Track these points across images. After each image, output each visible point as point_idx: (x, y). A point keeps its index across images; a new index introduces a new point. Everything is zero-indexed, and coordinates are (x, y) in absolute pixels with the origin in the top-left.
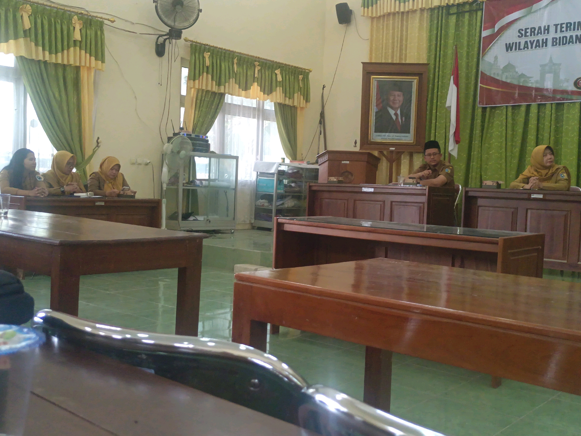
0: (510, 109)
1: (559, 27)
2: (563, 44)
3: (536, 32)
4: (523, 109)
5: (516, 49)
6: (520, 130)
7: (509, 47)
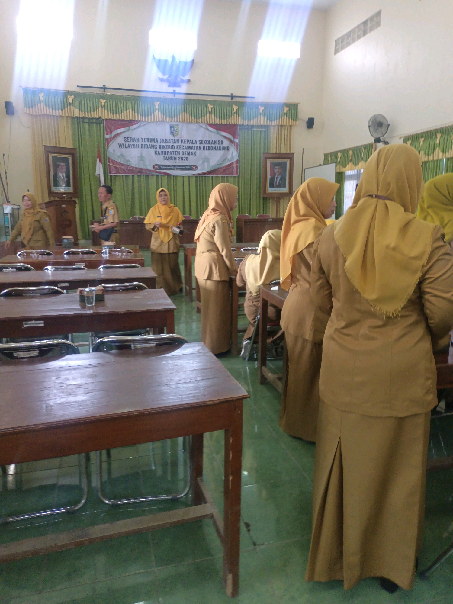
0: (124, 177)
1: (143, 139)
2: (146, 148)
3: (133, 140)
4: (131, 177)
5: (124, 147)
6: (130, 187)
7: (120, 146)
